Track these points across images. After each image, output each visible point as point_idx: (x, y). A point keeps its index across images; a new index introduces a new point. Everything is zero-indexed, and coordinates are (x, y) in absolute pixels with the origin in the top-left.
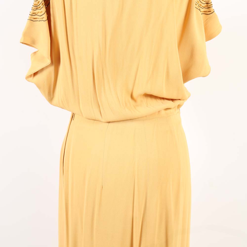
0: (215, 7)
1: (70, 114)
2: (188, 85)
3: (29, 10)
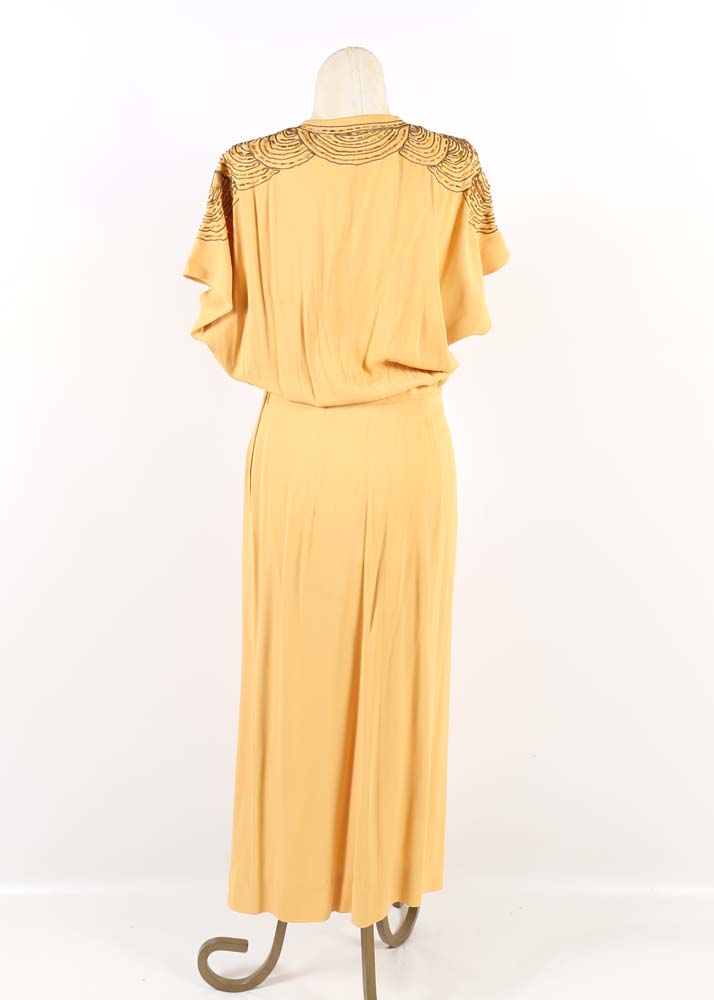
0: (499, 222)
1: (261, 394)
2: (455, 349)
3: (199, 222)
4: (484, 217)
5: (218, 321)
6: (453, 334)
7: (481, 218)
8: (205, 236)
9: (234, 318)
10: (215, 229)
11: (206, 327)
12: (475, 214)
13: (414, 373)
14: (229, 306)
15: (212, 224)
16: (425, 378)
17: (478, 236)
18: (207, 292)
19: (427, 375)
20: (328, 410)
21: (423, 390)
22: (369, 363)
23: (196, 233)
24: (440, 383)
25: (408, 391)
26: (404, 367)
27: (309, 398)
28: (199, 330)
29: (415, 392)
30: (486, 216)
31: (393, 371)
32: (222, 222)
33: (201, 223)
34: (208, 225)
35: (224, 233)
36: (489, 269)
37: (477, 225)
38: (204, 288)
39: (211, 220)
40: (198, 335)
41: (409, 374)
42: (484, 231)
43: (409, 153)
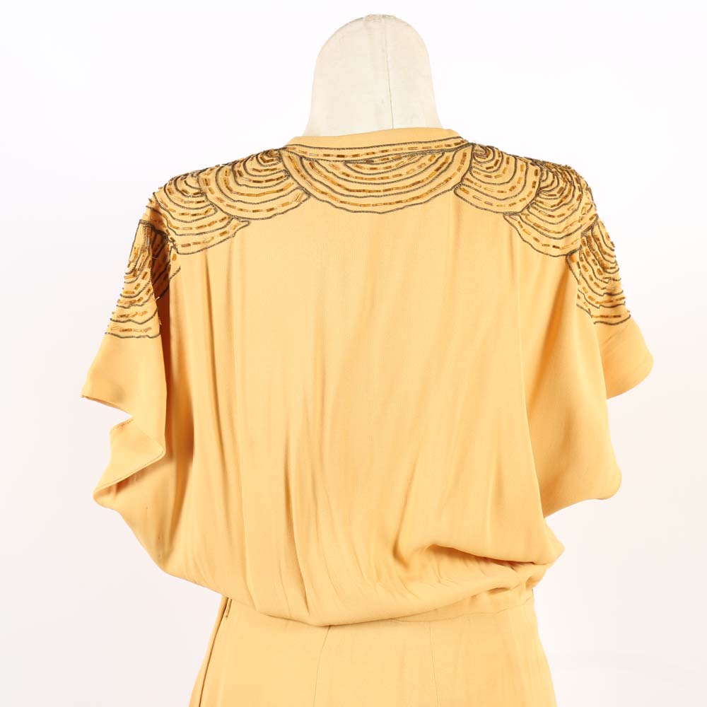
4: (606, 298)
5: (141, 474)
6: (552, 497)
7: (600, 299)
8: (120, 329)
9: (169, 470)
10: (139, 319)
11: (121, 485)
12: (590, 293)
13: (483, 565)
14: (160, 450)
15: (133, 310)
16: (502, 575)
17: (596, 330)
18: (122, 425)
19: (507, 569)
20: (333, 632)
21: (500, 596)
22: (404, 549)
23: (106, 325)
24: (531, 582)
25: (474, 597)
26: (465, 556)
27: (299, 610)
28: (109, 490)
29: (485, 599)
30: (610, 294)
31: (446, 563)
32: (151, 306)
33: (115, 309)
34: (126, 312)
35: (154, 325)
36: (616, 387)
37: (596, 312)
38: (117, 416)
39: (132, 304)
40: (109, 499)
41: (475, 567)
42: (606, 321)
43: (473, 192)
